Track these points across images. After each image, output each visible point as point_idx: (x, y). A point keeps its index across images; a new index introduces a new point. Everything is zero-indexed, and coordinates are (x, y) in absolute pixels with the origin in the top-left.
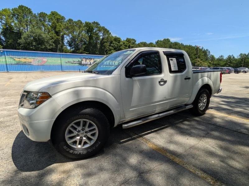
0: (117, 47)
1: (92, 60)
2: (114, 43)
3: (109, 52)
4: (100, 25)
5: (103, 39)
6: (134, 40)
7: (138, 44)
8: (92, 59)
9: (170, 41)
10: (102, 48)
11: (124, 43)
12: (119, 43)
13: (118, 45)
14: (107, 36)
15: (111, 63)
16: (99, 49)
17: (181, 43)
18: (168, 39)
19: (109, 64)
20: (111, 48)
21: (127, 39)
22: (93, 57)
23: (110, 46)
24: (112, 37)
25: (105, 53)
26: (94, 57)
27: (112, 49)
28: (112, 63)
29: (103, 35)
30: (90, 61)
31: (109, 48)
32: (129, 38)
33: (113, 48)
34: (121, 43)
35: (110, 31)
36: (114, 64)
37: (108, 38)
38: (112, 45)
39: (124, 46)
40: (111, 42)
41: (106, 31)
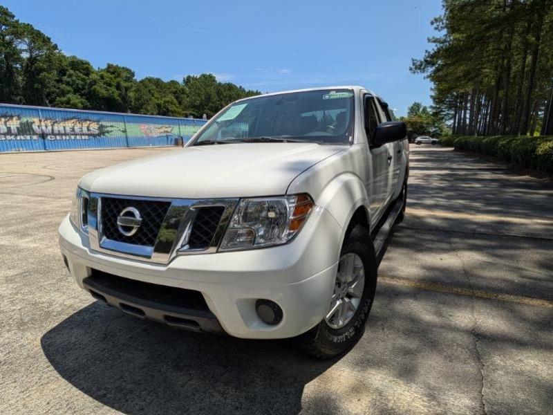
0: (83, 86)
1: (14, 119)
2: (70, 76)
3: (58, 99)
4: (13, 17)
5: (32, 60)
6: (128, 70)
7: (140, 82)
8: (11, 117)
9: (216, 79)
10: (32, 86)
11: (102, 77)
12: (87, 74)
13: (84, 80)
14: (44, 52)
15: (77, 129)
16: (25, 89)
17: (238, 86)
18: (210, 76)
19: (73, 130)
20: (63, 86)
21: (110, 66)
22: (17, 112)
23: (60, 81)
24: (64, 56)
25: (47, 101)
26: (20, 111)
27: (70, 91)
28: (81, 128)
29: (31, 50)
30: (5, 122)
31: (58, 88)
32: (115, 64)
33: (69, 88)
34: (94, 76)
35: (52, 41)
36: (88, 130)
37: (49, 59)
38: (65, 78)
39: (105, 86)
40: (62, 72)
41: (39, 39)
